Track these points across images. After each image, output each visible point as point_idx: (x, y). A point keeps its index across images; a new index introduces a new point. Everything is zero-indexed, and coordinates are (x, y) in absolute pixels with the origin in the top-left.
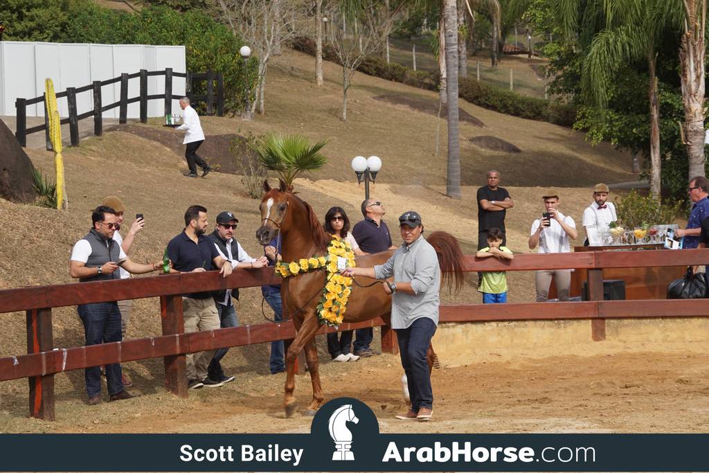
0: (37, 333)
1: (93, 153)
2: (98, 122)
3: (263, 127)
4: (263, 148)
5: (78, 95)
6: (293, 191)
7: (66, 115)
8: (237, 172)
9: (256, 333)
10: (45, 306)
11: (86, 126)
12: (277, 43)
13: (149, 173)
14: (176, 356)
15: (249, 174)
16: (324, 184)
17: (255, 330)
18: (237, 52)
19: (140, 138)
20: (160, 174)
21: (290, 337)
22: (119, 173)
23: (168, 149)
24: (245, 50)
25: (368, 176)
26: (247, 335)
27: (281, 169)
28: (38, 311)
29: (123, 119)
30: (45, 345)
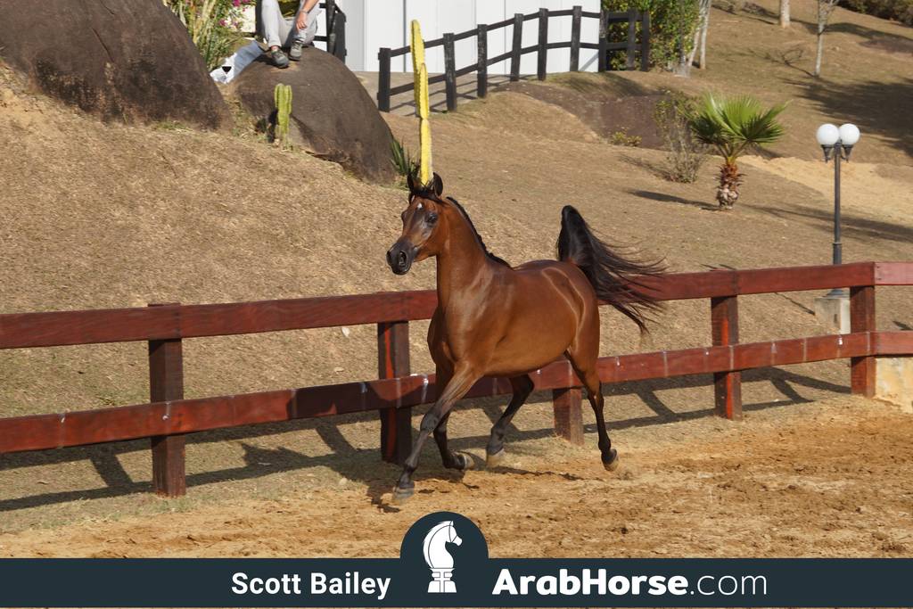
0: (391, 352)
1: (474, 118)
2: (483, 80)
3: (703, 85)
4: (697, 114)
5: (457, 43)
6: (737, 172)
7: (442, 70)
8: (663, 147)
9: (675, 362)
10: (400, 319)
11: (467, 84)
13: (544, 147)
14: (566, 389)
15: (679, 149)
16: (783, 164)
17: (675, 358)
19: (537, 101)
20: (559, 149)
21: (721, 369)
22: (506, 147)
23: (572, 116)
25: (839, 151)
26: (663, 365)
27: (720, 142)
28: (392, 324)
29: (515, 75)
30: (400, 369)
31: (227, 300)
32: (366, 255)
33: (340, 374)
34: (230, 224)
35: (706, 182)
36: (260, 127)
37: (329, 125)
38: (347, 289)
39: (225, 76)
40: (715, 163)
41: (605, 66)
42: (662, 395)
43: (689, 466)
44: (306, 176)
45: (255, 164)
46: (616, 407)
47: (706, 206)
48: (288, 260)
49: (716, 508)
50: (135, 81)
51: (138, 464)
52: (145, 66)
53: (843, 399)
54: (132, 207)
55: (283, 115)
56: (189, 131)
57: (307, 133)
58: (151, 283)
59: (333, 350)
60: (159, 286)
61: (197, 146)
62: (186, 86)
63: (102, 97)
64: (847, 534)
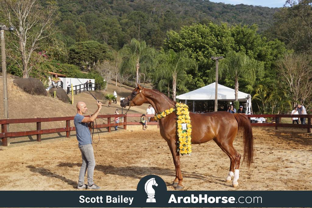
0: (68, 124)
1: (79, 95)
2: (80, 91)
3: (107, 92)
4: (106, 96)
5: (77, 87)
6: (111, 103)
7: (75, 90)
8: (102, 100)
11: (78, 91)
12: (110, 79)
15: (104, 100)
18: (103, 80)
19: (87, 94)
20: (89, 99)
23: (91, 96)
24: (104, 80)
27: (109, 99)
28: (68, 121)
29: (84, 91)
30: (69, 126)
31: (47, 117)
32: (65, 112)
33: (61, 127)
34: (48, 108)
35: (107, 104)
36: (52, 96)
37: (61, 96)
38: (62, 116)
39: (48, 90)
40: (108, 102)
41: (95, 90)
42: (101, 129)
43: (104, 138)
44: (57, 102)
45: (51, 101)
46: (95, 130)
47: (107, 107)
48: (55, 112)
49: (108, 143)
50: (36, 90)
51: (34, 137)
52: (38, 88)
53: (123, 130)
54: (35, 105)
55: (55, 95)
56: (43, 96)
57: (58, 97)
58: (37, 115)
59: (60, 124)
60: (38, 116)
61: (44, 98)
62: (43, 91)
63: (32, 92)
64: (123, 146)
